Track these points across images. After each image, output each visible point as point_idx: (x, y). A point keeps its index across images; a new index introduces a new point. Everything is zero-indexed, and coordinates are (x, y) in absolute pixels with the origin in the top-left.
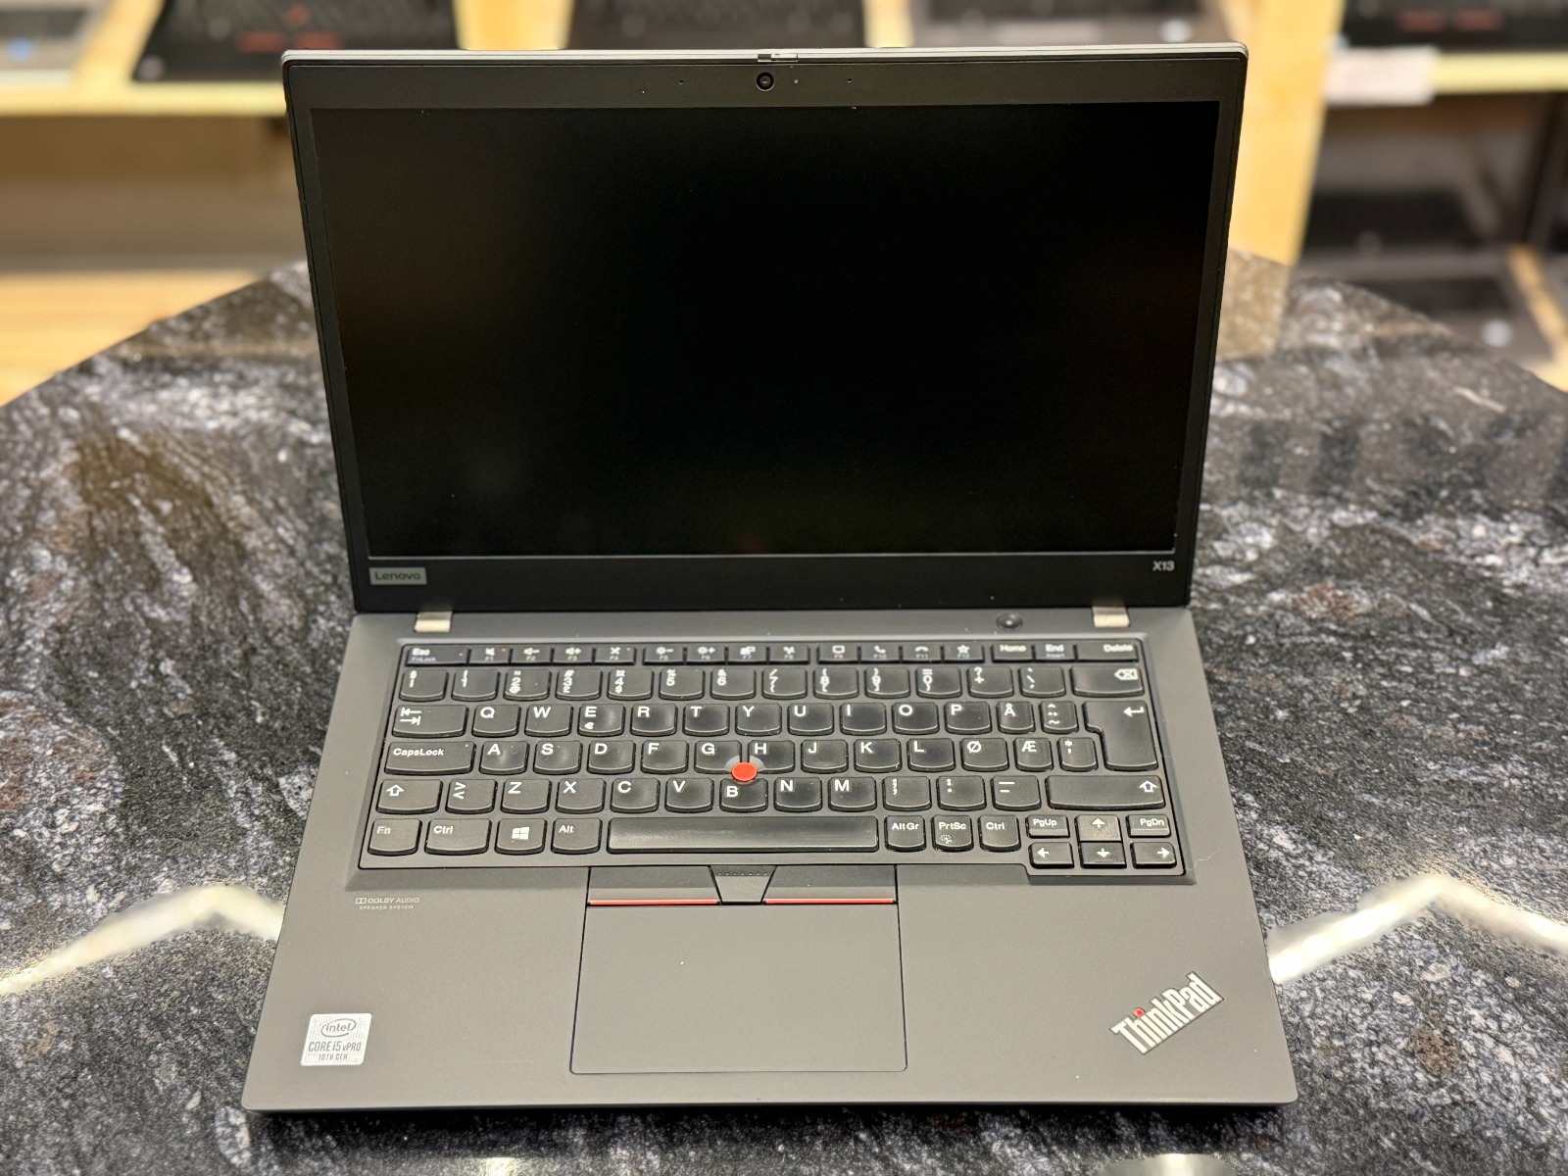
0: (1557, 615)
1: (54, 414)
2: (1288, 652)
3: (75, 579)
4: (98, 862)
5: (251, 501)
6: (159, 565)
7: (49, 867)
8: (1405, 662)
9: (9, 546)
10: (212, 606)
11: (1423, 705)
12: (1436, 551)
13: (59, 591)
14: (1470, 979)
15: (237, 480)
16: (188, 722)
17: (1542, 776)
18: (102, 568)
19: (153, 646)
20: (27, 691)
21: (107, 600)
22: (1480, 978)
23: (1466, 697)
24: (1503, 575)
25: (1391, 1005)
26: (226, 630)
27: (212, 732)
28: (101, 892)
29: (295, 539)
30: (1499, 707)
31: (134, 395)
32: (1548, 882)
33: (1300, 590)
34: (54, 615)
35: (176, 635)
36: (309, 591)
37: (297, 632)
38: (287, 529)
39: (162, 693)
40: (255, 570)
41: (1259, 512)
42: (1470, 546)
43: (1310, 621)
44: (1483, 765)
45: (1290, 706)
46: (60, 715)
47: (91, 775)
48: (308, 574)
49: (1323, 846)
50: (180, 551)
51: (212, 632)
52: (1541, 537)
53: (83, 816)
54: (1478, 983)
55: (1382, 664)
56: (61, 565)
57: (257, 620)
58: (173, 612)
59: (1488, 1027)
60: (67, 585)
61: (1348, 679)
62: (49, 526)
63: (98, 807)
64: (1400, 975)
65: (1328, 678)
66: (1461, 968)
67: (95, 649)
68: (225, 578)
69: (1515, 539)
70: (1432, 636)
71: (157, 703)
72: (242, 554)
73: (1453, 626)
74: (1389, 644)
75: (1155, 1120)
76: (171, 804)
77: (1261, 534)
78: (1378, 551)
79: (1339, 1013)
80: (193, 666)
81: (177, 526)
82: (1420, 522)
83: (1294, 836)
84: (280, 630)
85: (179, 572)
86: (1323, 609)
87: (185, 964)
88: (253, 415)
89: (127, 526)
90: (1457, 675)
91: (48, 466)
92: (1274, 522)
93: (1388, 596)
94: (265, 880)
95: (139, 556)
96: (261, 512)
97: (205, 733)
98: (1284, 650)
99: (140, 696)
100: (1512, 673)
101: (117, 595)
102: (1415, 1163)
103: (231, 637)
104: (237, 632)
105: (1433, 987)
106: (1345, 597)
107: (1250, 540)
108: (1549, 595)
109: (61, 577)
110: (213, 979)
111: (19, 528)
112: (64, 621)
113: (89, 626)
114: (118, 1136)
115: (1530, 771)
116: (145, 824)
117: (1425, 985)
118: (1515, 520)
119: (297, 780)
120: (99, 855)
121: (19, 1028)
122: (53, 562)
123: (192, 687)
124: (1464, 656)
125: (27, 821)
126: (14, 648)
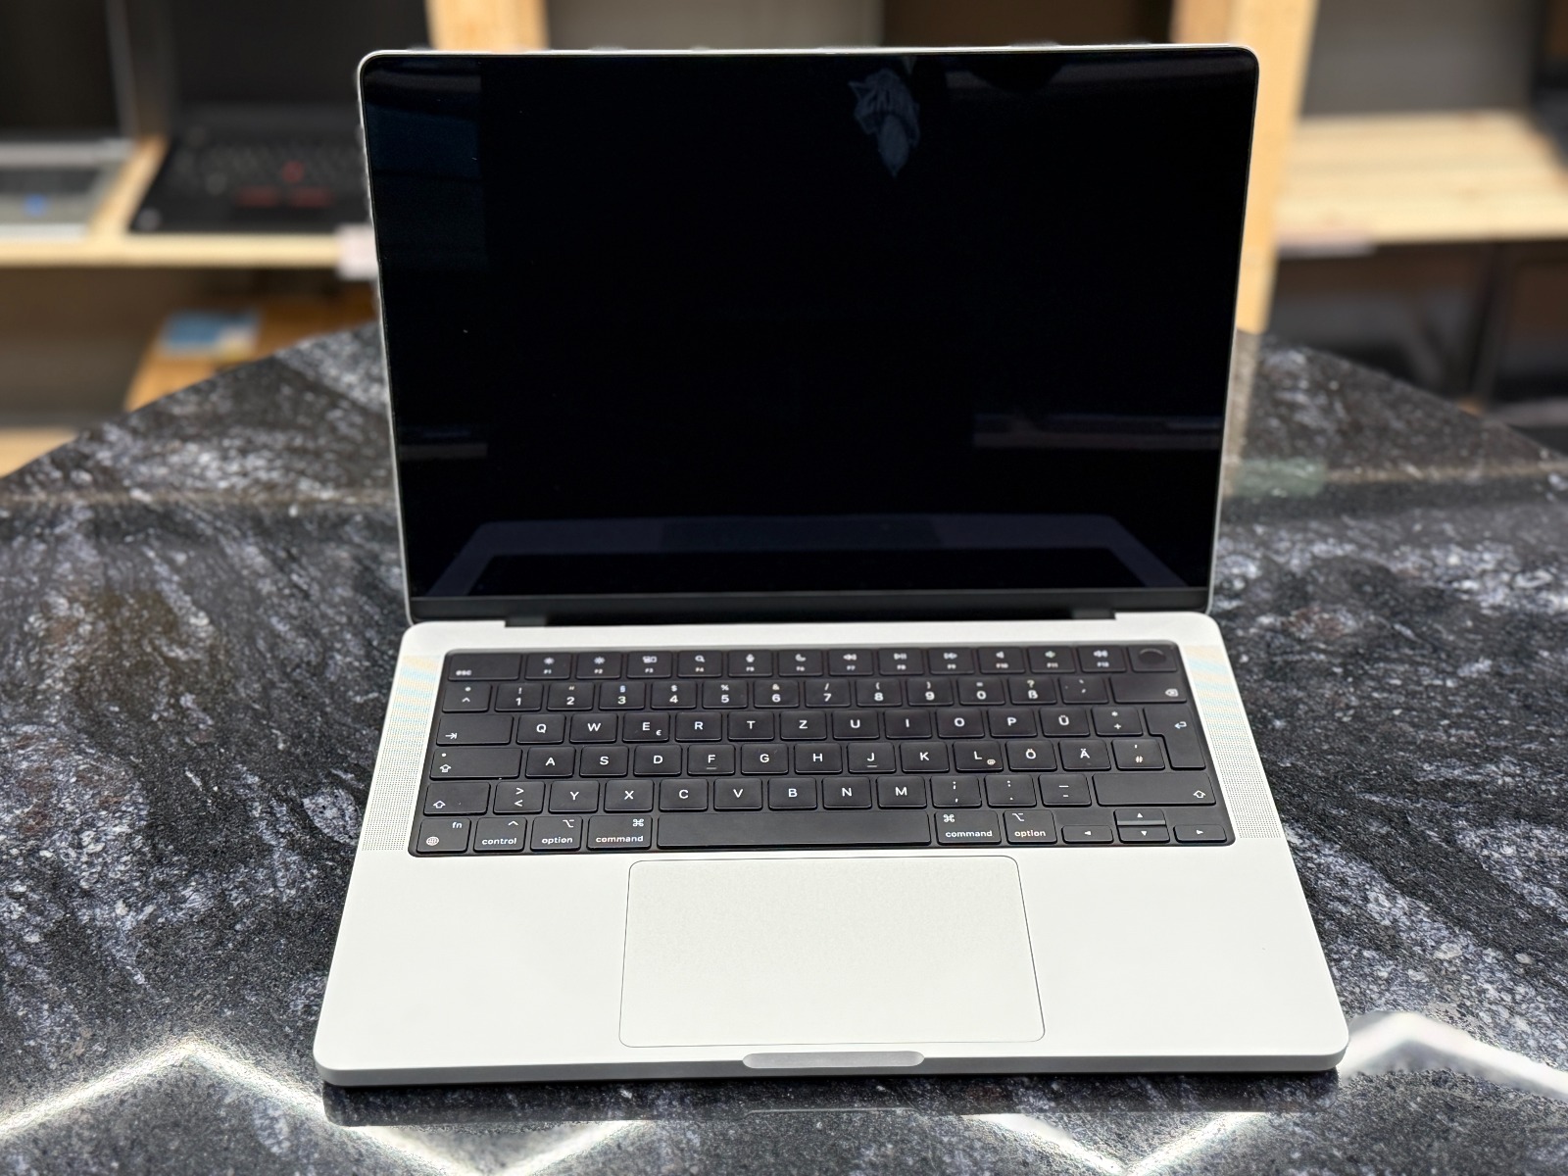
0: (1535, 632)
1: (67, 477)
2: (1281, 668)
3: (93, 624)
4: (125, 878)
5: (264, 552)
6: (176, 610)
7: (77, 884)
8: (1394, 675)
9: (27, 595)
10: (230, 646)
11: (1414, 713)
12: (1414, 578)
13: (78, 635)
14: (1481, 957)
15: (250, 533)
16: (210, 750)
17: (1534, 774)
18: (119, 612)
19: (172, 682)
20: (49, 725)
21: (125, 642)
22: (1491, 955)
23: (1455, 706)
24: (1480, 598)
25: (1407, 982)
26: (245, 666)
27: (234, 758)
28: (129, 906)
29: (309, 585)
30: (1487, 714)
31: (147, 457)
32: (1546, 867)
33: (1288, 614)
34: (73, 656)
35: (197, 672)
36: (325, 631)
37: (315, 667)
38: (300, 576)
39: (183, 724)
40: (271, 612)
41: (1244, 546)
42: (1447, 574)
43: (1300, 641)
44: (1475, 765)
45: (1286, 716)
46: (83, 746)
47: (115, 799)
48: (324, 616)
49: (1330, 840)
50: (196, 596)
51: (231, 670)
52: (1513, 564)
53: (109, 838)
54: (1489, 960)
55: (1372, 678)
56: (78, 610)
57: (274, 657)
58: (191, 652)
59: (1503, 1000)
60: (85, 629)
61: (1340, 692)
62: (65, 577)
63: (124, 829)
64: (1412, 955)
65: (1321, 691)
66: (1471, 947)
67: (115, 685)
68: (242, 619)
69: (1489, 567)
70: (1417, 652)
71: (179, 733)
72: (258, 599)
73: (1436, 643)
74: (1379, 660)
75: (1185, 1090)
76: (197, 824)
77: (1246, 566)
78: (1358, 579)
79: (1357, 990)
80: (213, 699)
81: (192, 575)
82: (1397, 553)
83: (1300, 831)
84: (298, 666)
85: (196, 615)
86: (1311, 631)
87: (216, 970)
88: (263, 475)
89: (143, 575)
90: (1444, 686)
91: (62, 523)
92: (1258, 555)
93: (1372, 618)
94: (293, 892)
95: (154, 601)
96: (275, 560)
97: (227, 759)
98: (1276, 667)
99: (161, 727)
100: (1496, 684)
101: (136, 637)
102: (1443, 1124)
103: (250, 673)
104: (256, 668)
105: (1446, 964)
106: (1331, 619)
107: (1236, 571)
108: (1525, 614)
109: (78, 623)
110: (245, 983)
111: (35, 579)
112: (83, 661)
113: (107, 665)
114: (157, 1131)
115: (1521, 770)
116: (171, 843)
117: (1438, 963)
118: (1487, 549)
119: (320, 800)
120: (124, 873)
121: (52, 1033)
122: (70, 608)
123: (212, 718)
124: (1449, 669)
125: (53, 843)
126: (34, 687)
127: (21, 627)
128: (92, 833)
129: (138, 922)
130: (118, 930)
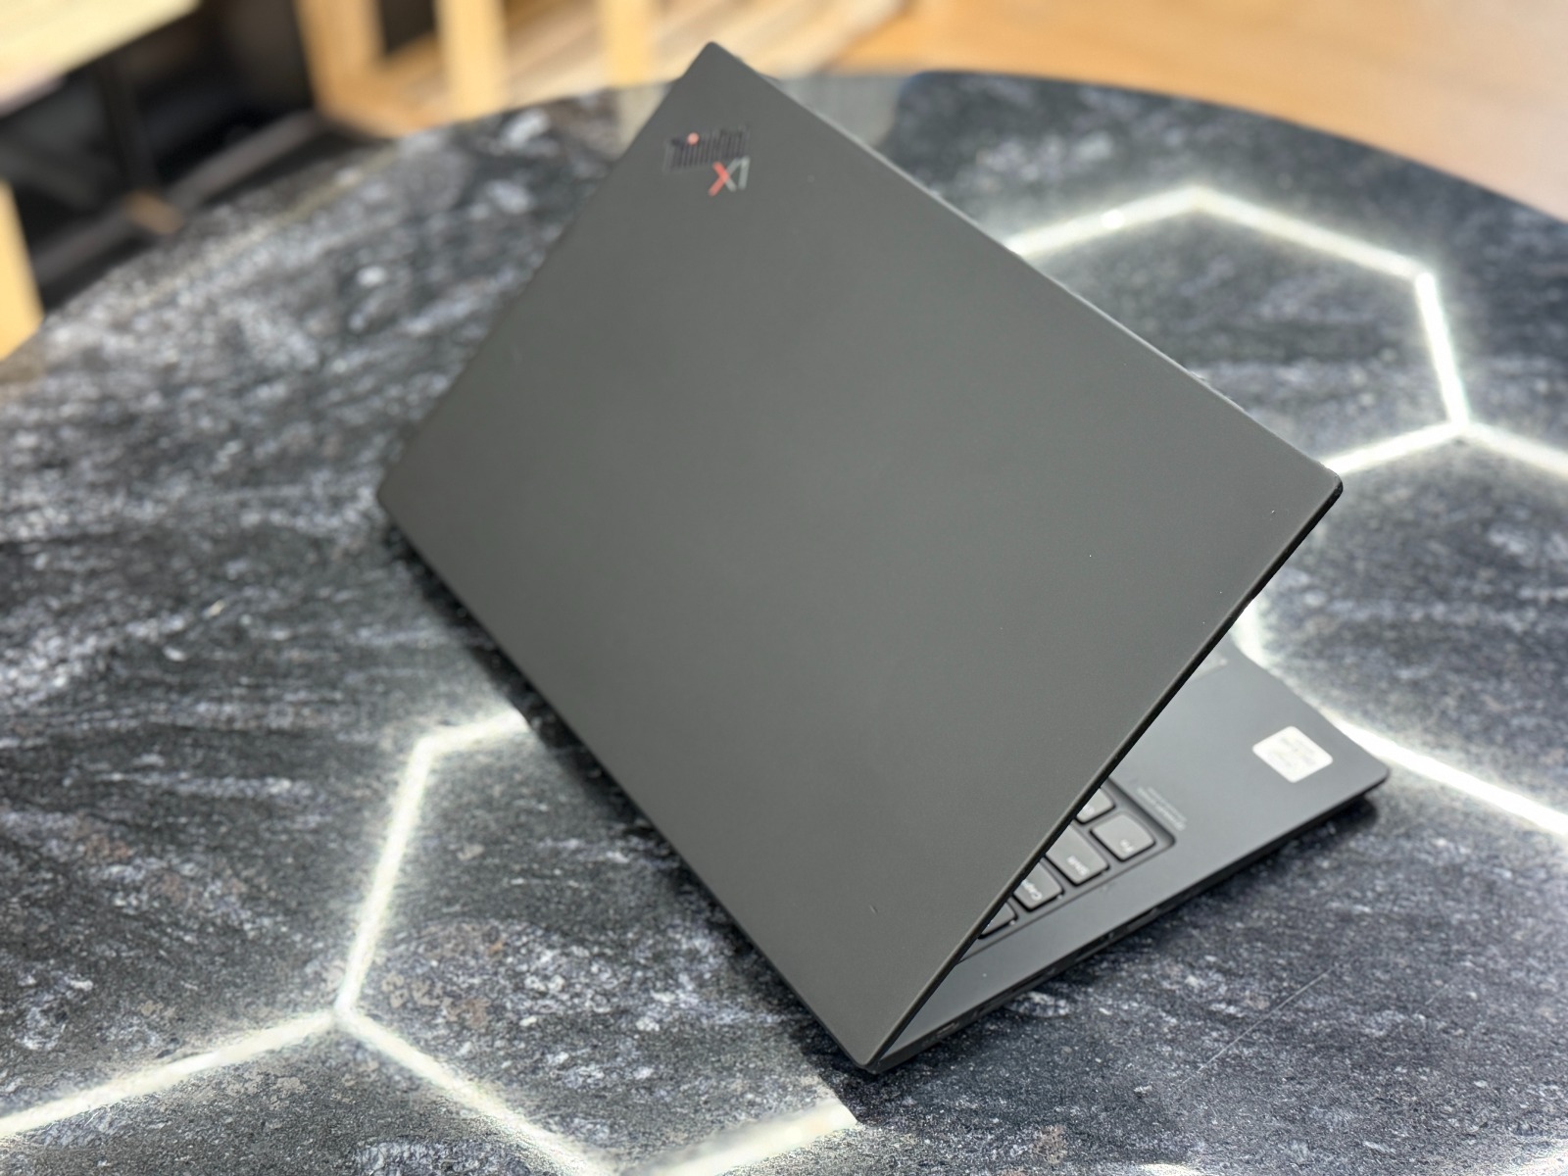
127: (127, 916)
128: (534, 978)
129: (694, 991)
130: (692, 1009)
